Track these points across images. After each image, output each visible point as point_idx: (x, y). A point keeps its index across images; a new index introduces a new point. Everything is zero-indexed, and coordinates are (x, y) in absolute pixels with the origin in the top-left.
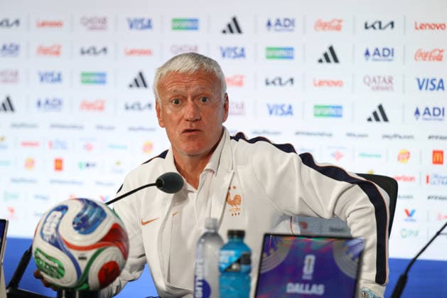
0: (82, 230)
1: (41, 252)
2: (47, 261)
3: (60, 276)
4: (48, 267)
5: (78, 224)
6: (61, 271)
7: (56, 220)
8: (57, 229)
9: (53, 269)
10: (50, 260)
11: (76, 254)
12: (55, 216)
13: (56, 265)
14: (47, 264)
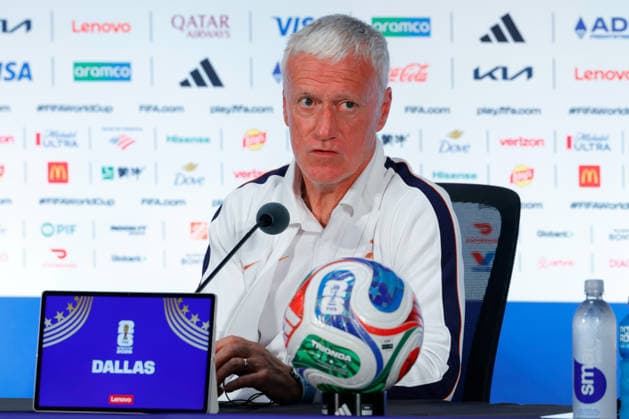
0: (384, 305)
1: (319, 340)
2: (332, 353)
3: (350, 373)
4: (331, 362)
5: (378, 297)
6: (354, 366)
7: (342, 293)
8: (347, 304)
9: (340, 364)
10: (336, 351)
11: (379, 340)
12: (337, 287)
13: (348, 358)
14: (330, 357)
